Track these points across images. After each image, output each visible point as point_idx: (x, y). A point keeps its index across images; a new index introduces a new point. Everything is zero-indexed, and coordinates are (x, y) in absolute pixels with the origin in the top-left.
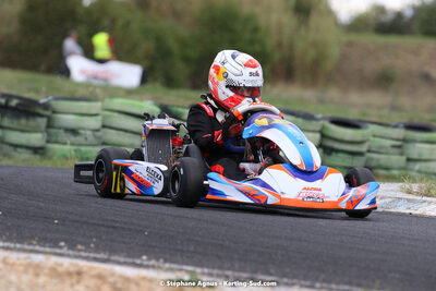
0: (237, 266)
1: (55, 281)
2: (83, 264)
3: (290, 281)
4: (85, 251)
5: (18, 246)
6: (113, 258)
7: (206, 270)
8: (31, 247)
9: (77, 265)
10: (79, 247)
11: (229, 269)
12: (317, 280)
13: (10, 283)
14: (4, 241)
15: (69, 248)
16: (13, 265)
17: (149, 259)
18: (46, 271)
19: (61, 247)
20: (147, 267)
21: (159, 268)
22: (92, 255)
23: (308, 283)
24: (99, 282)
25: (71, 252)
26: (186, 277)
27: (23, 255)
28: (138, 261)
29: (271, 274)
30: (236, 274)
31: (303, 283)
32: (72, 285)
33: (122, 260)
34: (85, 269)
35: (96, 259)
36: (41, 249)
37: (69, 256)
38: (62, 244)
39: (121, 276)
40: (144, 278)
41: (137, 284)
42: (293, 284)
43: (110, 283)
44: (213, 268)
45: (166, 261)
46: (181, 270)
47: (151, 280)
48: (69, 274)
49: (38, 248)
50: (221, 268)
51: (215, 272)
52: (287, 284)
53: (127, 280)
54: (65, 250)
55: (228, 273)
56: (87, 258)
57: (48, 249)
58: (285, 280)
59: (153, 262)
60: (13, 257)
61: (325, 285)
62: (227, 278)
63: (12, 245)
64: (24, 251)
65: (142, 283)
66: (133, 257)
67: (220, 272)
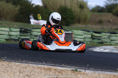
0: (84, 66)
1: (45, 71)
2: (50, 67)
3: (97, 69)
4: (49, 63)
5: (34, 63)
6: (56, 65)
7: (78, 67)
8: (37, 63)
9: (49, 67)
10: (48, 63)
11: (83, 67)
12: (103, 69)
13: (36, 71)
14: (31, 62)
15: (46, 63)
16: (35, 67)
17: (64, 65)
18: (43, 69)
19: (44, 63)
20: (64, 67)
21: (67, 67)
22: (51, 64)
23: (101, 70)
24: (55, 71)
25: (46, 64)
26: (74, 69)
27: (36, 65)
28: (62, 66)
29: (92, 68)
30: (85, 68)
31: (100, 70)
32: (49, 72)
33: (58, 65)
34: (51, 68)
35: (52, 66)
36: (39, 63)
37: (46, 65)
38: (44, 62)
39: (60, 69)
40: (65, 70)
41: (64, 71)
42: (98, 70)
43: (58, 71)
44: (79, 67)
45: (68, 66)
46: (72, 67)
47: (67, 70)
48: (48, 69)
49: (38, 63)
50: (81, 67)
51: (80, 68)
52: (97, 70)
53: (62, 70)
54: (45, 64)
55: (83, 68)
56: (50, 65)
57: (41, 64)
58: (96, 69)
59: (65, 66)
60: (34, 65)
61: (105, 70)
62: (83, 69)
63: (33, 63)
64: (36, 64)
65: (65, 71)
66: (60, 65)
67: (81, 68)
